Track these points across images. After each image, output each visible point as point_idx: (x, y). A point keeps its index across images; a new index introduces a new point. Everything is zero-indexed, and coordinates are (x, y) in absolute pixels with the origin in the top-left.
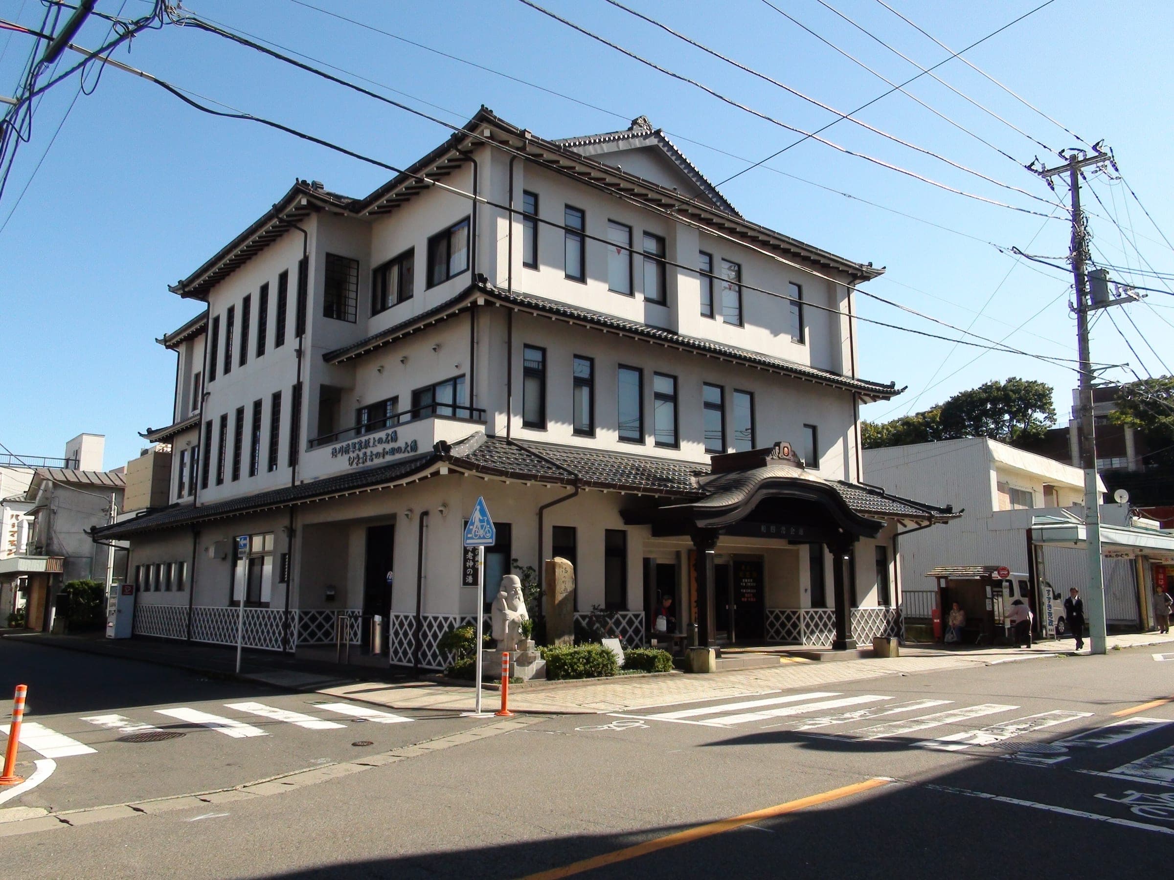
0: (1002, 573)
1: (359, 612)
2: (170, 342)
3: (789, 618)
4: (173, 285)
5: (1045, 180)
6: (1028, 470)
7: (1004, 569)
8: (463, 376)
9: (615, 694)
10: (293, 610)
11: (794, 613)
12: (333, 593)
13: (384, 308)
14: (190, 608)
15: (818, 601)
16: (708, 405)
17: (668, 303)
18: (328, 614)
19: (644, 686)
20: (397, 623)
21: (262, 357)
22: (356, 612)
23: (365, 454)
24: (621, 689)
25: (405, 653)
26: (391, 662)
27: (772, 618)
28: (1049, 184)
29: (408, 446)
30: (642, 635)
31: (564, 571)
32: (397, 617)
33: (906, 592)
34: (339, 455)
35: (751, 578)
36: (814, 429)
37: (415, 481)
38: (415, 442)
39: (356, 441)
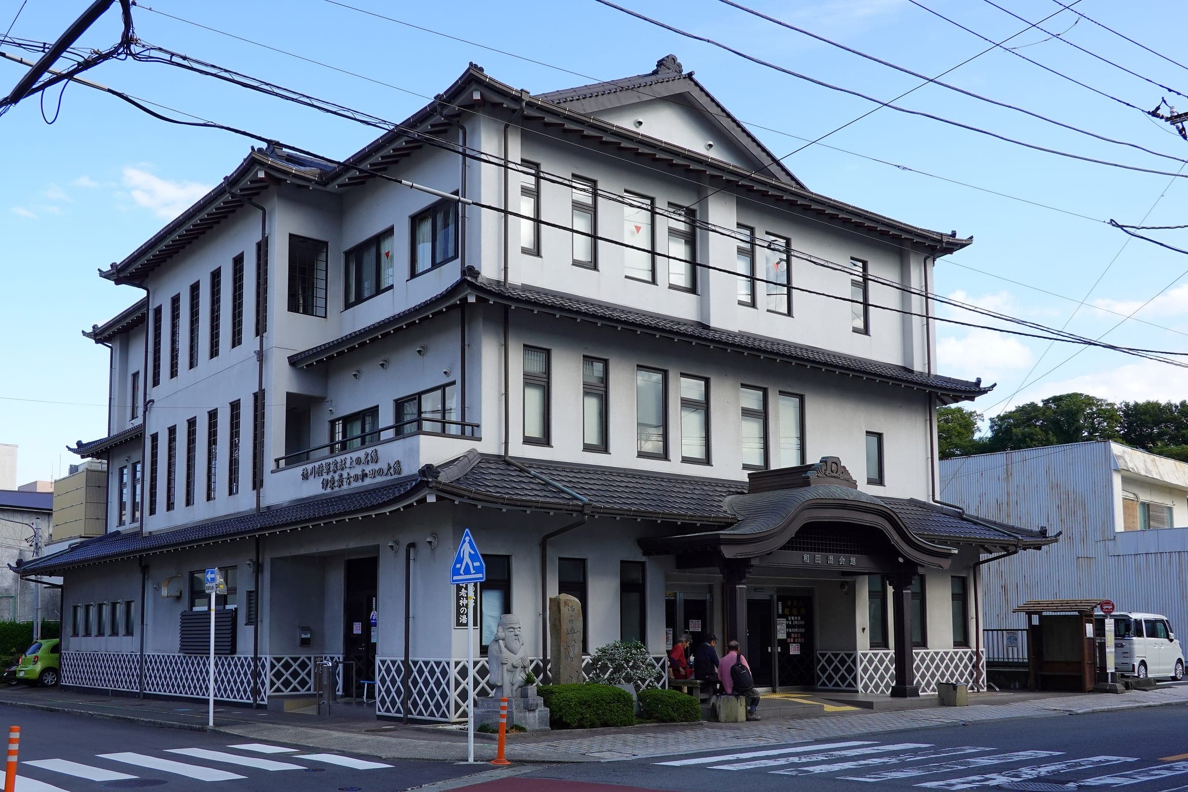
0: (1105, 607)
1: (339, 658)
2: (100, 335)
3: (843, 662)
4: (104, 270)
5: (1175, 127)
6: (1166, 480)
7: (1108, 603)
8: (454, 383)
9: (625, 743)
10: (263, 656)
11: (849, 656)
12: (308, 636)
13: (360, 300)
14: (142, 655)
15: (879, 641)
16: (747, 413)
17: (699, 291)
18: (303, 660)
19: (659, 735)
20: (383, 669)
21: (215, 359)
22: (336, 658)
23: (341, 475)
24: (633, 738)
25: (393, 703)
26: (378, 713)
27: (823, 662)
28: (1180, 132)
29: (391, 467)
30: (665, 681)
31: (570, 609)
32: (383, 662)
33: (987, 630)
34: (311, 478)
35: (797, 616)
36: (880, 436)
37: (399, 509)
38: (398, 462)
39: (330, 460)
